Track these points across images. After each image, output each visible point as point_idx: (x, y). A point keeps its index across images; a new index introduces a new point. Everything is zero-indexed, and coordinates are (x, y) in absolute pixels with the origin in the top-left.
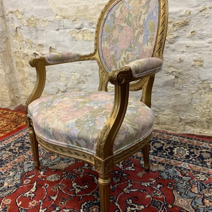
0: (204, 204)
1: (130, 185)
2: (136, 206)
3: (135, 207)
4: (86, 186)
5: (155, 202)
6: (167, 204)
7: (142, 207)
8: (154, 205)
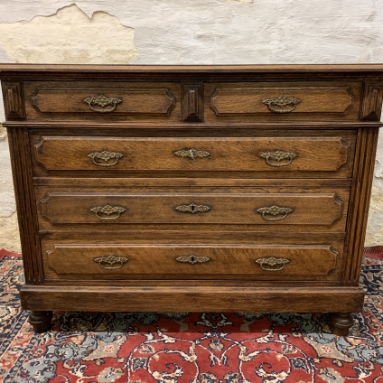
0: (351, 345)
1: (243, 349)
2: (275, 375)
3: (275, 378)
4: (178, 371)
5: (295, 362)
6: (312, 359)
7: (284, 375)
8: (297, 367)
